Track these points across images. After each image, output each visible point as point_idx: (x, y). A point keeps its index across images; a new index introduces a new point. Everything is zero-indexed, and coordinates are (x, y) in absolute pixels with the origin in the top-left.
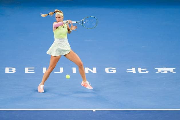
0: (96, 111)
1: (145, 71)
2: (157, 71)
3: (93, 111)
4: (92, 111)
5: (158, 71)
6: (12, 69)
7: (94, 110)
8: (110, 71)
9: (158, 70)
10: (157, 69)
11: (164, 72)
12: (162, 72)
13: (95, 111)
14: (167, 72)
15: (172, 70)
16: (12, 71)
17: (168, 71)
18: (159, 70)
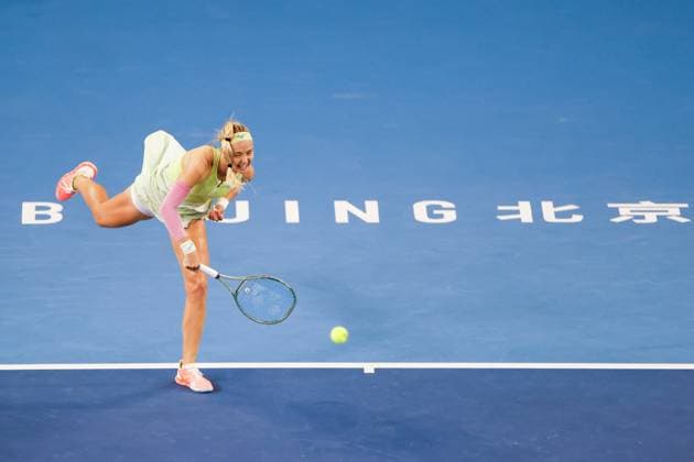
0: (376, 370)
1: (568, 214)
2: (616, 213)
3: (366, 371)
4: (362, 370)
5: (618, 215)
6: (48, 208)
7: (369, 368)
8: (430, 215)
9: (622, 211)
10: (617, 209)
11: (643, 217)
12: (636, 217)
13: (373, 372)
14: (655, 220)
15: (673, 211)
16: (48, 217)
17: (658, 217)
18: (626, 211)
